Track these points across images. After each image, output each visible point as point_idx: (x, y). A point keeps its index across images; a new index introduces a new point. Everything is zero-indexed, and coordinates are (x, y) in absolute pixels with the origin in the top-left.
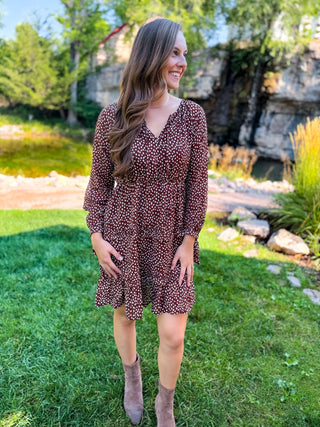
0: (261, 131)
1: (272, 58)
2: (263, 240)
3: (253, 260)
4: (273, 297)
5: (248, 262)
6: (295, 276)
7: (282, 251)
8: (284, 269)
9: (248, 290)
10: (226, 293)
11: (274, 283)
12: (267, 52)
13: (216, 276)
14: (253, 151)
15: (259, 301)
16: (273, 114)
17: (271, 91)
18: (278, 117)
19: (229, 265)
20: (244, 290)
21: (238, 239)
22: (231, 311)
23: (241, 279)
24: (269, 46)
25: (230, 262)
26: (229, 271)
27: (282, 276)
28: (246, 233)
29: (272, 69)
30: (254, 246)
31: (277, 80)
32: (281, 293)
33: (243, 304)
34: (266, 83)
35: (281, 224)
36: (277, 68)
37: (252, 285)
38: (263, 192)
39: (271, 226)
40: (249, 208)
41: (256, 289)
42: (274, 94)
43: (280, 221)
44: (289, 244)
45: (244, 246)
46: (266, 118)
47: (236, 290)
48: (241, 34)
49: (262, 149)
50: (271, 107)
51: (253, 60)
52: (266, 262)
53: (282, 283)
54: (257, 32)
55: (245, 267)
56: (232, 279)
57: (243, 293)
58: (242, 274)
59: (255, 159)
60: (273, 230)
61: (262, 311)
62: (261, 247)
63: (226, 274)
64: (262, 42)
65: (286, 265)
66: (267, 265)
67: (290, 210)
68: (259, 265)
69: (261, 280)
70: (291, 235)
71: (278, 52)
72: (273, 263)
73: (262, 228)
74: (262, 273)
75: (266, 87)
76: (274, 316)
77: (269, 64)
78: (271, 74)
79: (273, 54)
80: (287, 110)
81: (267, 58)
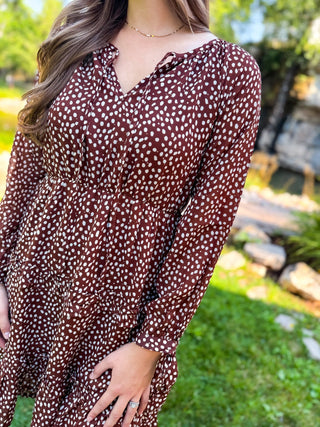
0: (284, 139)
1: (307, 61)
2: (274, 274)
3: (259, 305)
4: (281, 375)
5: (251, 307)
6: (315, 338)
7: (298, 294)
8: (300, 325)
9: (246, 355)
10: (214, 360)
11: (284, 347)
12: (302, 54)
13: (205, 327)
14: (274, 159)
15: (259, 379)
16: (300, 122)
17: (301, 96)
18: (305, 126)
19: (224, 311)
20: (240, 355)
21: (243, 268)
22: (217, 395)
23: (239, 335)
24: (306, 47)
25: (228, 303)
26: (225, 319)
27: (295, 336)
28: (254, 260)
29: (305, 72)
30: (263, 282)
31: (309, 85)
32: (293, 366)
33: (236, 381)
34: (297, 87)
35: (301, 256)
36: (311, 72)
37: (254, 348)
38: (280, 208)
39: (288, 256)
40: (260, 225)
41: (259, 353)
42: (303, 101)
43: (300, 252)
44: (309, 285)
45: (249, 277)
46: (291, 126)
47: (229, 353)
49: (282, 157)
50: (298, 114)
51: (285, 60)
52: (275, 310)
53: (295, 349)
55: (248, 315)
56: (227, 333)
57: (239, 361)
58: (242, 326)
59: (275, 167)
60: (291, 261)
61: (262, 399)
62: (271, 284)
63: (219, 324)
64: (298, 41)
65: (303, 319)
66: (278, 314)
67: (313, 239)
68: (266, 315)
69: (267, 339)
70: (312, 273)
71: (314, 56)
72: (286, 312)
73: (275, 257)
74: (269, 328)
75: (297, 92)
76: (280, 414)
77: (303, 67)
78: (303, 79)
79: (308, 56)
80: (316, 119)
81: (300, 61)
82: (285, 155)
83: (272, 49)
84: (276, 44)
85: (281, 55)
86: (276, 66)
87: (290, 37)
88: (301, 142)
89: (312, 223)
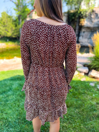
0: (81, 38)
1: (82, 15)
2: (87, 74)
3: (84, 82)
4: (94, 95)
5: (83, 83)
7: (94, 77)
8: (96, 84)
9: (84, 93)
10: (77, 95)
11: (93, 90)
12: (80, 13)
13: (73, 89)
14: (79, 45)
15: (89, 97)
16: (84, 32)
17: (83, 25)
18: (86, 33)
19: (76, 85)
20: (83, 93)
21: (78, 74)
22: (79, 102)
23: (81, 90)
24: (81, 11)
25: (77, 83)
26: (77, 87)
27: (95, 87)
28: (80, 72)
29: (82, 18)
30: (84, 76)
31: (84, 21)
32: (96, 93)
33: (83, 99)
34: (81, 22)
35: (92, 68)
36: (84, 17)
37: (86, 91)
38: (84, 58)
39: (89, 69)
40: (80, 63)
41: (87, 92)
42: (84, 26)
43: (92, 67)
44: (96, 75)
45: (80, 76)
46: (82, 34)
47: (80, 94)
48: (71, 8)
49: (81, 43)
50: (83, 30)
51: (76, 16)
52: (89, 82)
53: (96, 89)
54: (76, 7)
55: (82, 85)
56: (78, 90)
57: (83, 95)
58: (81, 87)
59: (80, 47)
60: (90, 70)
61: (90, 101)
62: (86, 76)
63: (76, 88)
64: (78, 9)
65: (96, 83)
66: (90, 83)
67: (95, 63)
68: (87, 84)
69: (88, 89)
70: (96, 71)
71: (84, 12)
72: (91, 82)
73: (86, 70)
74: (88, 86)
75: (81, 24)
76: (95, 103)
77: (81, 16)
78: (82, 20)
79: (82, 13)
80: (88, 30)
81: (80, 15)
82: (82, 43)
83: (71, 13)
84: (72, 11)
85: (74, 14)
86: (73, 18)
87: (76, 9)
88: (86, 38)
89: (93, 59)
